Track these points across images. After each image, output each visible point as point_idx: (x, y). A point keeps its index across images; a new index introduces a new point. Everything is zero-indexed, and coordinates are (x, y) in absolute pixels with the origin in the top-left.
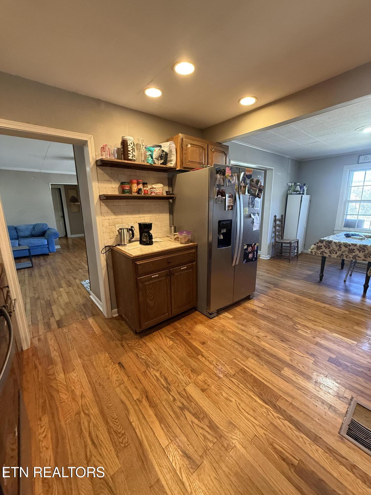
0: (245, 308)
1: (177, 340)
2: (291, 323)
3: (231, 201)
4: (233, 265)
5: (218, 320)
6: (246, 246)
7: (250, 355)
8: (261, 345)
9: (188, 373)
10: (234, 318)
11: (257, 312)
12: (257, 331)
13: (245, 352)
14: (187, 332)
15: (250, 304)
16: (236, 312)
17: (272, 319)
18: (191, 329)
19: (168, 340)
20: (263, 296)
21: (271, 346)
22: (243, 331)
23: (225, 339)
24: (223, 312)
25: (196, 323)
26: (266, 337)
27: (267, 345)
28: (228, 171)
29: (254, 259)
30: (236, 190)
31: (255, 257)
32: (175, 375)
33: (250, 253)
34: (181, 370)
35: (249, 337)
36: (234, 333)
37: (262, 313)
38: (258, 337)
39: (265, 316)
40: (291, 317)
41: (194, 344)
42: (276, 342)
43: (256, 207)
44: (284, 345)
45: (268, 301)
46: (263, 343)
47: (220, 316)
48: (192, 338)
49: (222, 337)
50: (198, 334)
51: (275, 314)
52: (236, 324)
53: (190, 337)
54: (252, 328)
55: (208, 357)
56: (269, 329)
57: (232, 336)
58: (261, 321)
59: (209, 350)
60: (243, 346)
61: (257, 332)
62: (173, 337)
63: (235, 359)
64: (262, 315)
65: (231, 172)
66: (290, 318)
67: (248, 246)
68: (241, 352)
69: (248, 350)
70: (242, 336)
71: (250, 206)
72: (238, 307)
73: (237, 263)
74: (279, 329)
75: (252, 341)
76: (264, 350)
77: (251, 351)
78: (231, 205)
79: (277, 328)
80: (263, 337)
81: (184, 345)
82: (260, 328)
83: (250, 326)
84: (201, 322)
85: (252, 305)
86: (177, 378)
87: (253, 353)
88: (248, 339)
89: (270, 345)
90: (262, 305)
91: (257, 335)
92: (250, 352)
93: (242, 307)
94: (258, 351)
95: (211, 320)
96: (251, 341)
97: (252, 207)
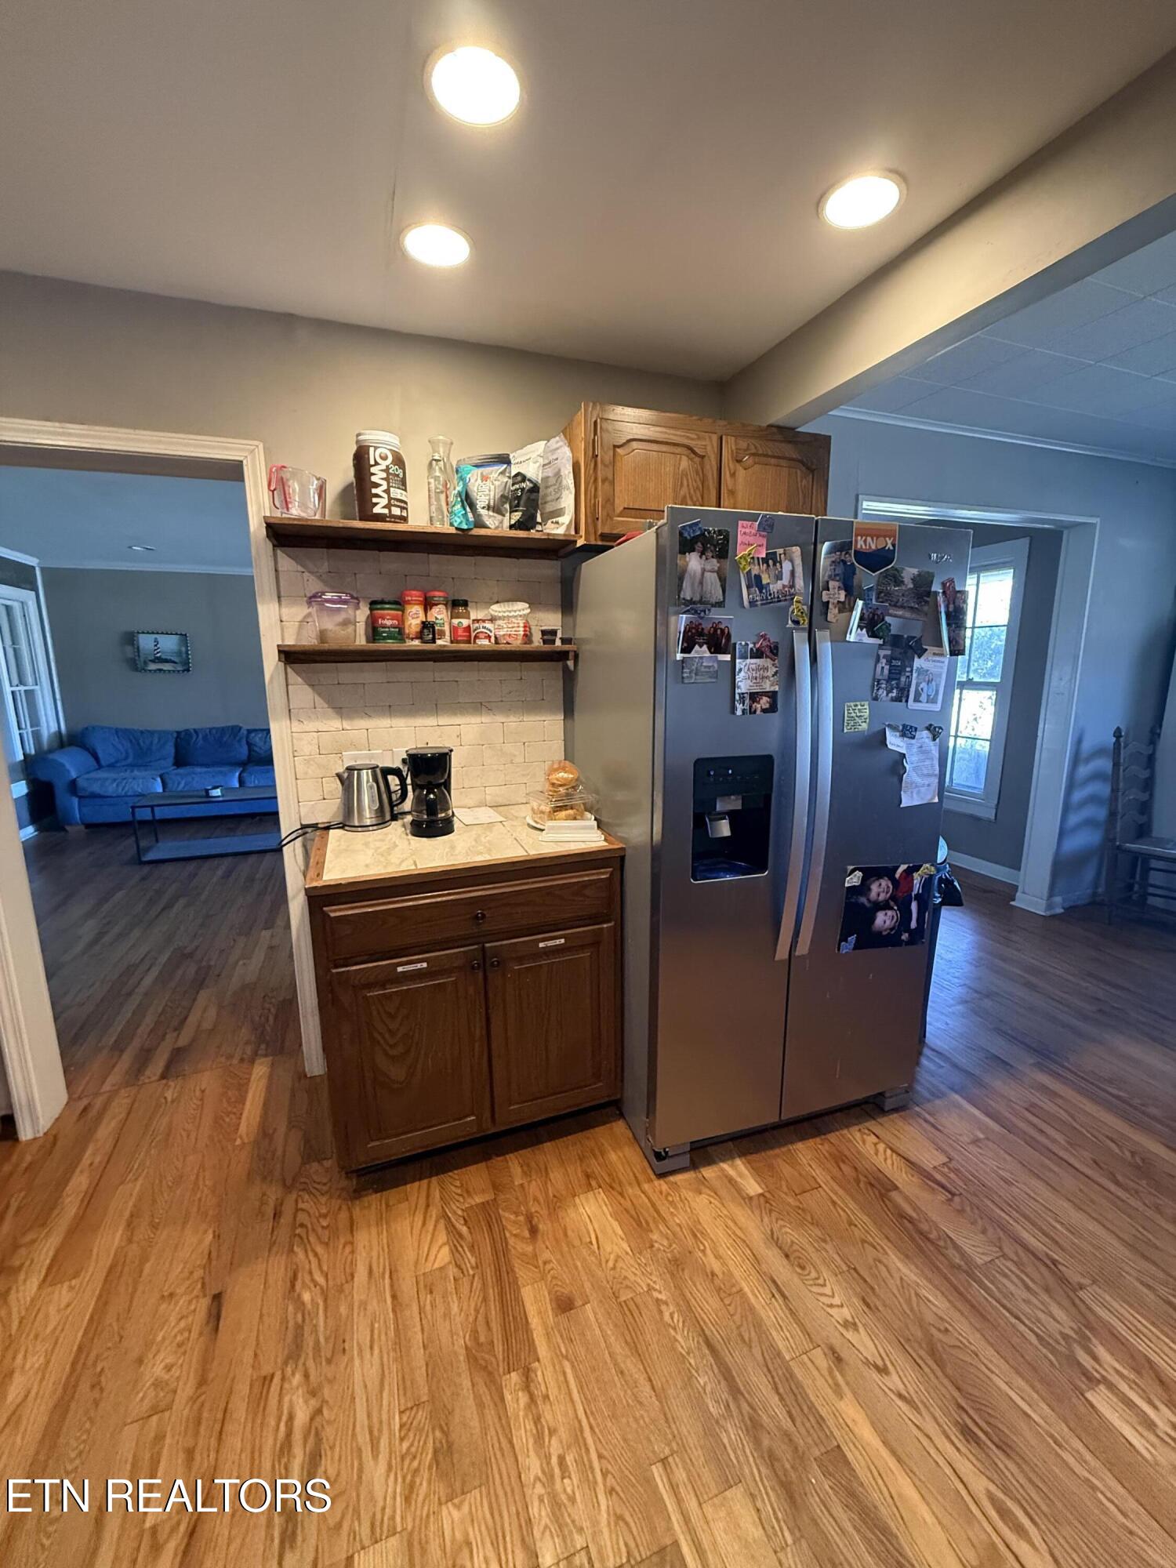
0: (839, 1158)
1: (472, 1248)
2: (1060, 1320)
3: (770, 674)
4: (782, 953)
5: (684, 1193)
6: (859, 874)
7: (752, 1468)
8: (831, 1422)
9: (415, 1464)
10: (765, 1203)
11: (894, 1194)
12: (846, 1313)
13: (732, 1434)
14: (529, 1218)
15: (873, 1139)
16: (787, 1170)
17: (957, 1260)
18: (556, 1205)
19: (442, 1237)
20: (959, 1107)
21: (884, 1453)
22: (777, 1289)
23: (667, 1317)
24: (728, 1157)
25: (589, 1181)
26: (883, 1370)
27: (866, 1432)
28: (751, 539)
29: (905, 936)
30: (796, 622)
31: (913, 924)
32: (360, 1450)
33: (885, 906)
34: (402, 1426)
35: (785, 1340)
36: (726, 1290)
37: (916, 1208)
38: (839, 1360)
39: (925, 1227)
40: (1075, 1278)
41: (527, 1293)
42: (931, 1428)
43: (917, 700)
44: (966, 1468)
45: (976, 1141)
46: (849, 1409)
47: (708, 1172)
48: (532, 1260)
49: (662, 1297)
50: (570, 1245)
51: (984, 1232)
52: (757, 1236)
53: (529, 1249)
54: (827, 1290)
55: (546, 1397)
56: (921, 1323)
57: (708, 1305)
58: (894, 1260)
59: (566, 1358)
60: (735, 1391)
61: (846, 1324)
62: (464, 1230)
63: (664, 1461)
64: (911, 1221)
65: (764, 541)
66: (1063, 1280)
67: (870, 874)
68: (710, 1429)
69: (754, 1427)
70: (758, 1325)
71: (882, 693)
72: (811, 1142)
73: (803, 948)
74: (976, 1340)
75: (798, 1372)
76: (836, 1460)
77: (766, 1442)
78: (768, 687)
79: (964, 1330)
80: (867, 1363)
81: (484, 1285)
82: (872, 1300)
83: (826, 1274)
84: (613, 1186)
85: (881, 1147)
86: (361, 1470)
87: (771, 1459)
88: (779, 1354)
89: (885, 1443)
90: (931, 1159)
91: (837, 1342)
92: (757, 1442)
93: (827, 1146)
94: (802, 1458)
95: (656, 1182)
96: (792, 1375)
97: (898, 699)
